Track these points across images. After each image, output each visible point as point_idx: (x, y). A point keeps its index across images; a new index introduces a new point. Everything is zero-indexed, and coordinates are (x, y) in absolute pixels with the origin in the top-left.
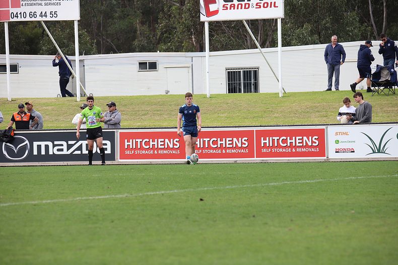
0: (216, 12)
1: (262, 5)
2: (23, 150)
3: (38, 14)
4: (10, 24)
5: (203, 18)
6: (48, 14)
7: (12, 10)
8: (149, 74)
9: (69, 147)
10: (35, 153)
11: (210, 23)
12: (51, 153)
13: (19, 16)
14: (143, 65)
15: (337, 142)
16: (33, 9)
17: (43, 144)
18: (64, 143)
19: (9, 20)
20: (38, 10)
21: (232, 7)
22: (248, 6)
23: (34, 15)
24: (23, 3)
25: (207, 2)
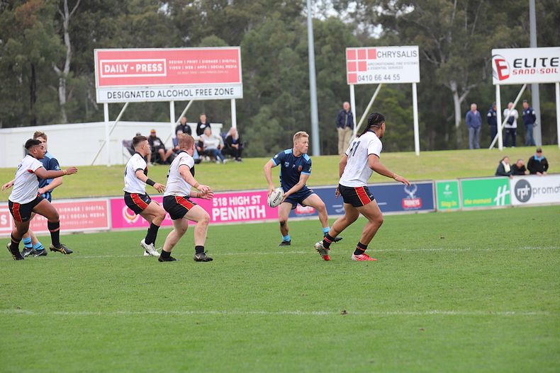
0: (507, 77)
1: (545, 71)
3: (383, 77)
4: (357, 87)
5: (496, 81)
6: (392, 77)
7: (360, 74)
11: (501, 86)
13: (365, 78)
16: (378, 72)
19: (356, 82)
20: (382, 73)
21: (521, 72)
22: (533, 72)
23: (379, 78)
24: (368, 67)
25: (500, 68)
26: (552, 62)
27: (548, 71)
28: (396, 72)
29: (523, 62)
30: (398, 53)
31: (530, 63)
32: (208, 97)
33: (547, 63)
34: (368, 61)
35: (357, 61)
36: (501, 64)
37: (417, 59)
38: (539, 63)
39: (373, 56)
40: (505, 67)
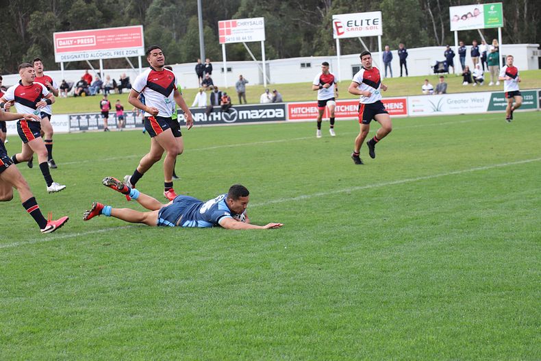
0: (343, 33)
1: (369, 28)
2: (234, 116)
3: (241, 38)
4: (226, 44)
5: (336, 36)
6: (247, 38)
7: (227, 37)
8: (306, 70)
9: (260, 113)
10: (241, 118)
11: (340, 39)
12: (249, 117)
13: (231, 40)
14: (303, 65)
15: (414, 106)
16: (238, 35)
17: (245, 112)
18: (256, 111)
19: (225, 42)
20: (241, 35)
21: (352, 29)
22: (361, 29)
23: (239, 39)
24: (232, 32)
25: (338, 27)
26: (374, 22)
27: (371, 28)
28: (249, 34)
29: (354, 23)
30: (251, 22)
31: (359, 23)
32: (121, 56)
33: (371, 22)
34: (232, 29)
35: (225, 29)
36: (338, 25)
37: (263, 26)
38: (365, 23)
39: (234, 25)
40: (341, 27)
